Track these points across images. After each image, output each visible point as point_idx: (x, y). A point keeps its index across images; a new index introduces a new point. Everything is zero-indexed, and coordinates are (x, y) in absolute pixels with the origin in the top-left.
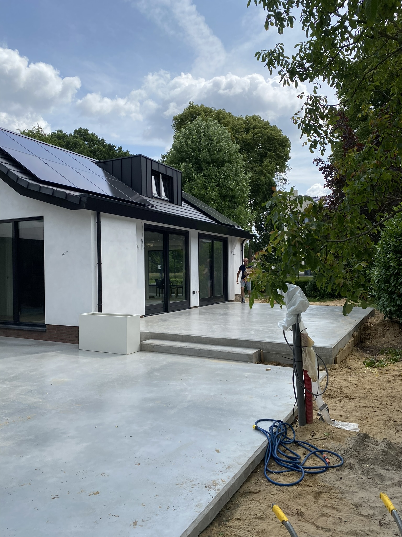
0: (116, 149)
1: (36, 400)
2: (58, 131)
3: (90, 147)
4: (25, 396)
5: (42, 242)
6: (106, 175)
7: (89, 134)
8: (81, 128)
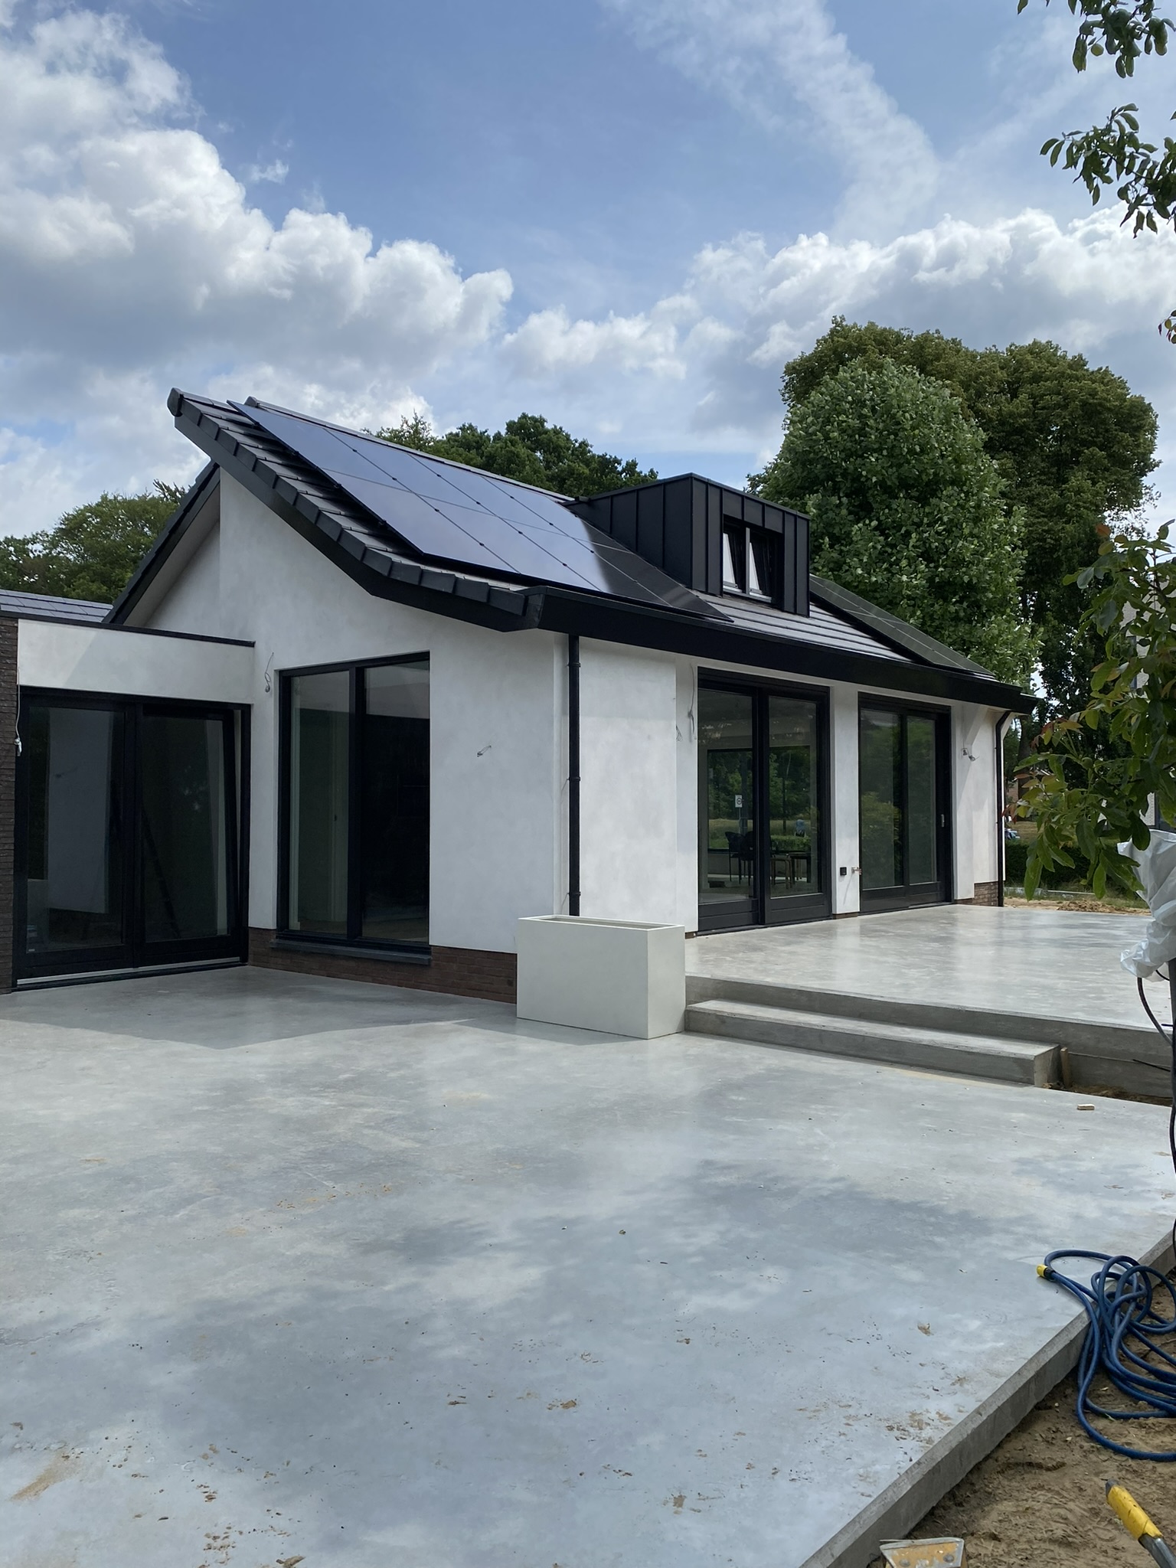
0: (620, 469)
1: (404, 1144)
2: (463, 429)
3: (548, 467)
4: (375, 1132)
5: (426, 723)
6: (594, 538)
7: (546, 432)
8: (524, 416)
